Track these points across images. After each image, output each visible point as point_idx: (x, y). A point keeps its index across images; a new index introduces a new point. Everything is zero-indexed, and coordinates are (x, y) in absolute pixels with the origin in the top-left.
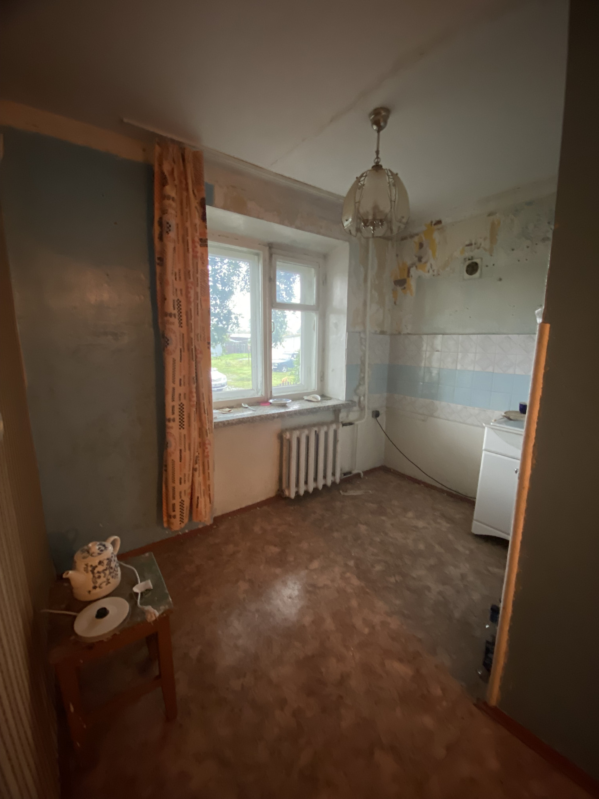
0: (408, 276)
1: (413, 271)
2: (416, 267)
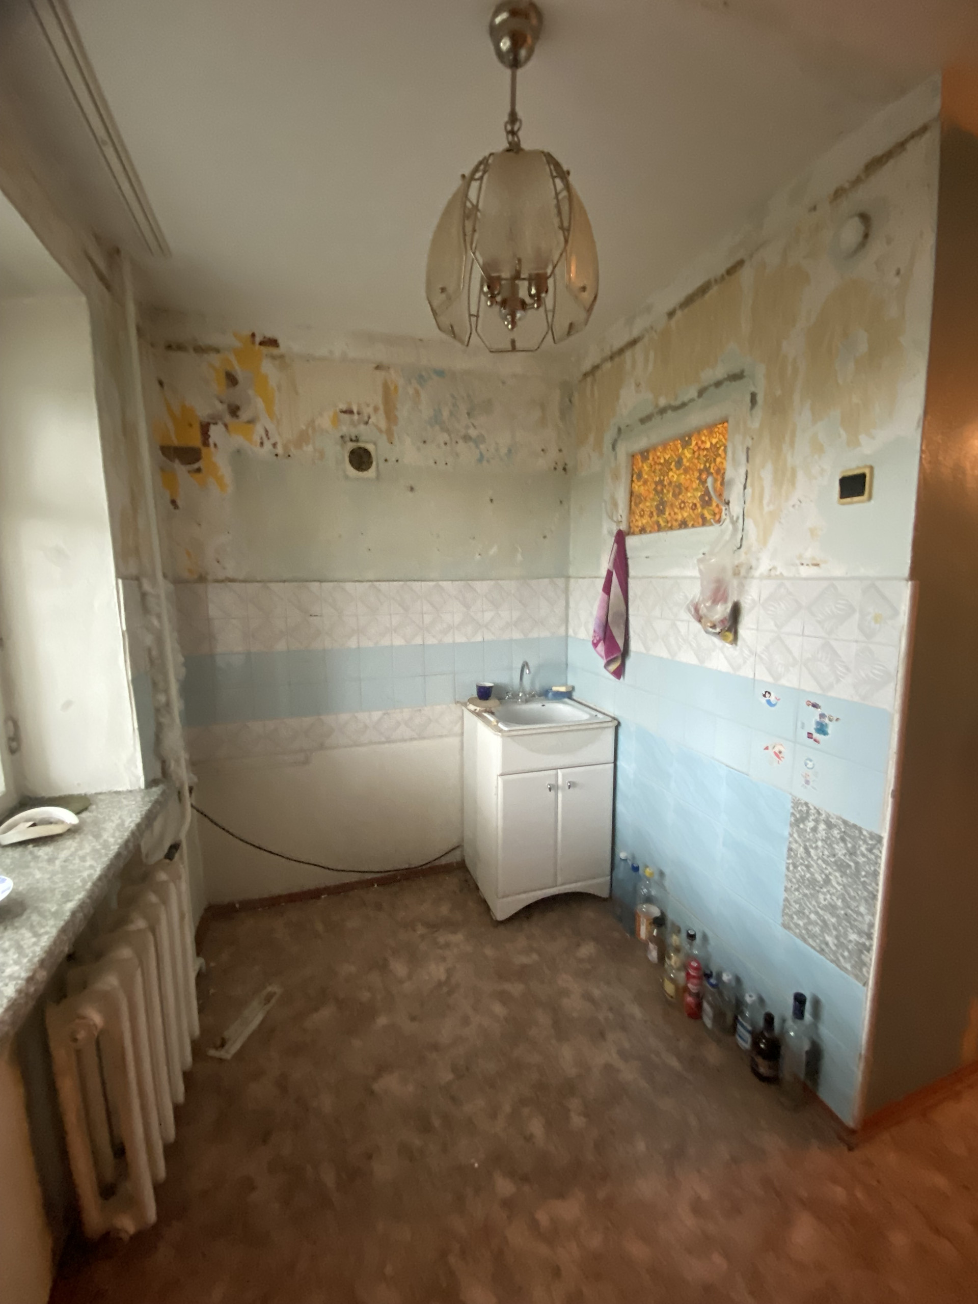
0: (206, 443)
1: (216, 432)
2: (226, 426)
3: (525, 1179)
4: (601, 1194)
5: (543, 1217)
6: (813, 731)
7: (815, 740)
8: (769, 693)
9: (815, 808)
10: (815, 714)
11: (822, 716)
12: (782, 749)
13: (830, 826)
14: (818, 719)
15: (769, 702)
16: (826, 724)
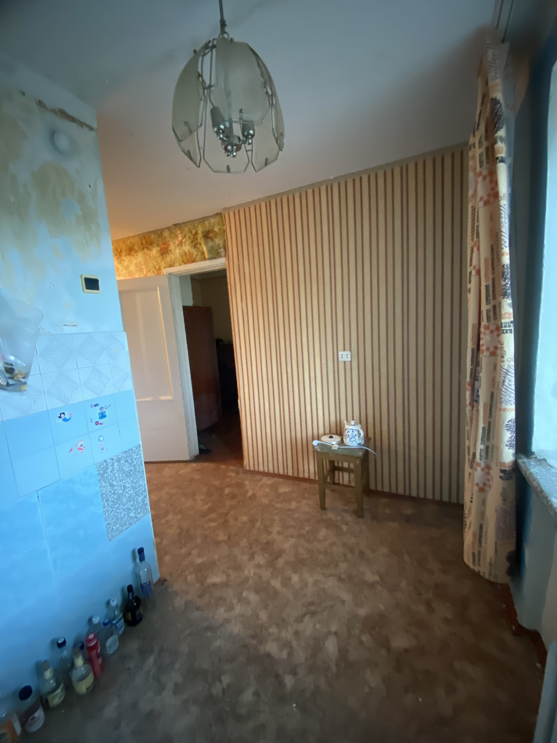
3: (277, 676)
4: (254, 642)
5: (284, 654)
6: (98, 420)
7: (101, 424)
8: (64, 413)
9: (110, 459)
10: (97, 410)
11: (101, 408)
12: (82, 443)
13: (119, 460)
14: (100, 411)
15: (65, 420)
16: (105, 411)
